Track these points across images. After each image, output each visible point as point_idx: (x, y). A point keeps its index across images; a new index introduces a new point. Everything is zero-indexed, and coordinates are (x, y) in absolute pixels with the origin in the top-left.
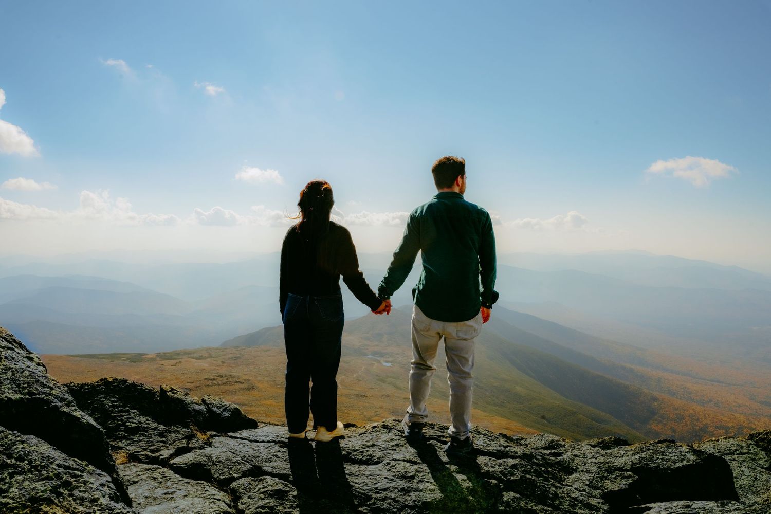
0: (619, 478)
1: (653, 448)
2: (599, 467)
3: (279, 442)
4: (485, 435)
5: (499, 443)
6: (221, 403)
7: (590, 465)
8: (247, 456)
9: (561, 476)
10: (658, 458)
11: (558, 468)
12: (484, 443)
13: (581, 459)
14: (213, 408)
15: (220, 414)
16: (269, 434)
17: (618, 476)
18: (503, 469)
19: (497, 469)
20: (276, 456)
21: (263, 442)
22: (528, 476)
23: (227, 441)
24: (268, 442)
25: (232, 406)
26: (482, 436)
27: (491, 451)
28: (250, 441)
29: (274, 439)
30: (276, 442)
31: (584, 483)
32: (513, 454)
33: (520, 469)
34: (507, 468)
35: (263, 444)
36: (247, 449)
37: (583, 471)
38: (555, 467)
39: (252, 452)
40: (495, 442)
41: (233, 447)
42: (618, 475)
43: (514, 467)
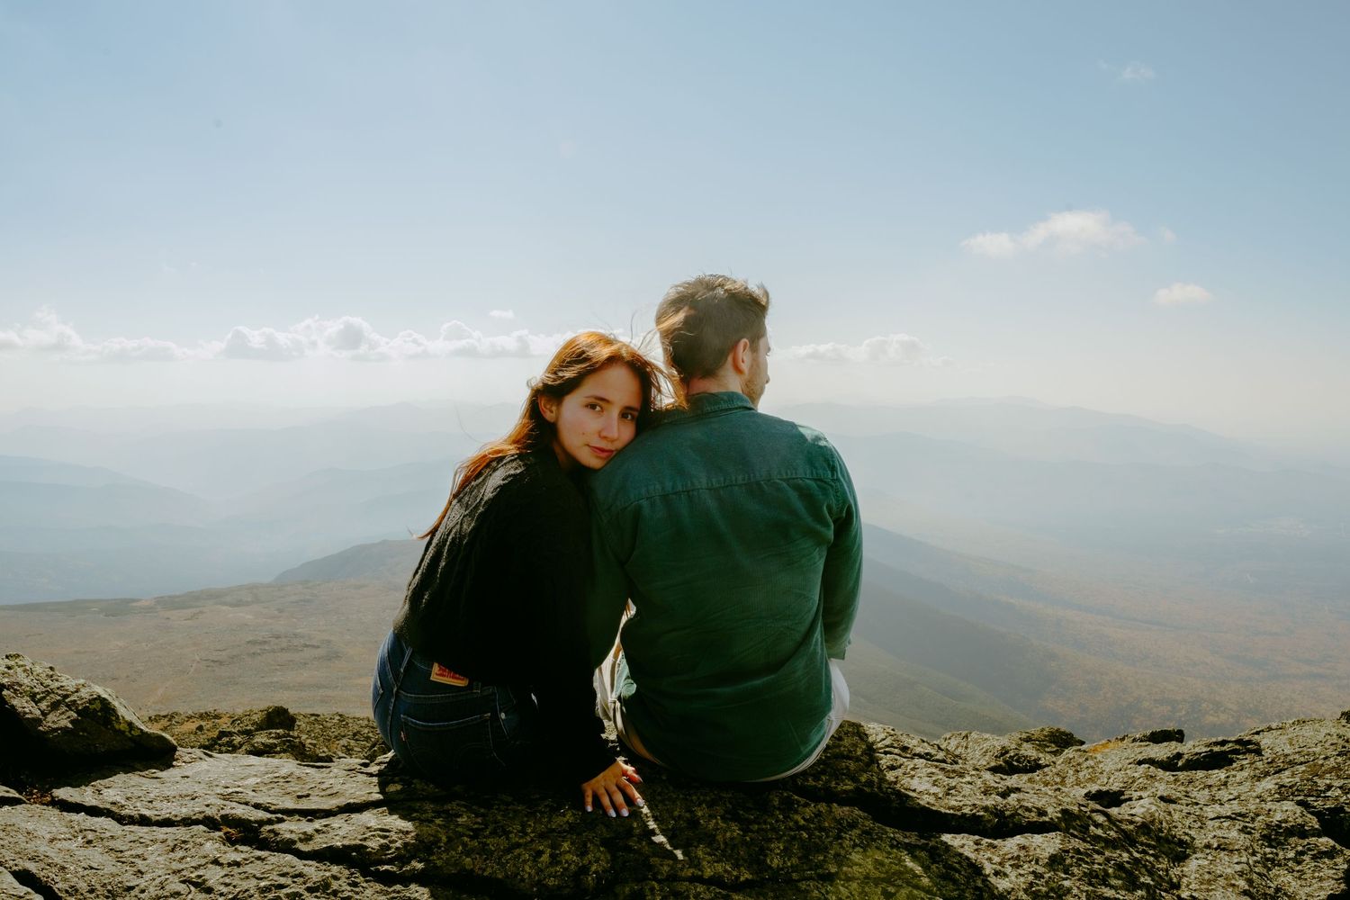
0: (1307, 858)
1: (1302, 759)
2: (1244, 830)
3: (228, 821)
4: (927, 757)
5: (979, 782)
6: (49, 682)
7: (1217, 823)
8: (83, 886)
9: (1167, 871)
10: (1329, 787)
11: (1149, 846)
12: (935, 784)
13: (1186, 809)
14: (15, 702)
15: (38, 721)
16: (199, 789)
17: (1302, 853)
18: (1031, 878)
19: (1013, 878)
20: (196, 885)
21: (167, 823)
22: (1109, 893)
23: (30, 826)
24: (187, 822)
25: (84, 693)
26: (920, 762)
27: (967, 810)
28: (121, 820)
29: (209, 812)
30: (211, 823)
31: (1233, 885)
32: (1033, 817)
33: (1075, 870)
34: (1040, 870)
35: (161, 832)
36: (96, 856)
37: (1208, 846)
38: (1142, 844)
39: (108, 865)
40: (968, 779)
41: (43, 848)
42: (1300, 848)
43: (1055, 861)
